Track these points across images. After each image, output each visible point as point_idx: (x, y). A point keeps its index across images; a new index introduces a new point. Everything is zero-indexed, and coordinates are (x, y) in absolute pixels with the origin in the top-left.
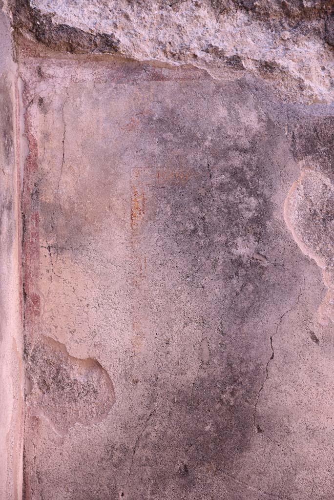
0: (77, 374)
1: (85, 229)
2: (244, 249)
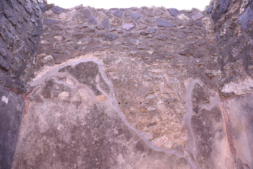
0: (245, 168)
1: (239, 133)
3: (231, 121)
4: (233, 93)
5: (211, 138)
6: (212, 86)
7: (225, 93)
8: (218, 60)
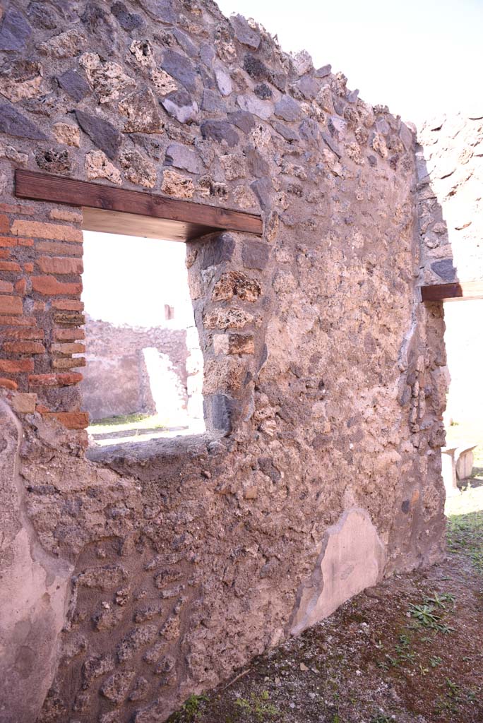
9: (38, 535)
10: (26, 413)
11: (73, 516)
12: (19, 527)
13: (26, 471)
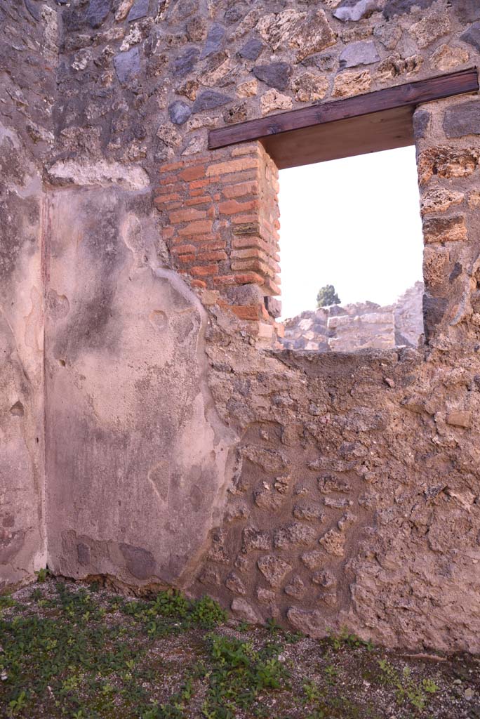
0: (60, 301)
1: (64, 248)
2: (109, 249)
3: (53, 228)
4: (71, 180)
5: (16, 248)
6: (34, 157)
7: (56, 176)
8: (54, 111)
9: (215, 404)
10: (210, 305)
11: (242, 394)
12: (198, 391)
13: (209, 350)
